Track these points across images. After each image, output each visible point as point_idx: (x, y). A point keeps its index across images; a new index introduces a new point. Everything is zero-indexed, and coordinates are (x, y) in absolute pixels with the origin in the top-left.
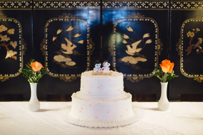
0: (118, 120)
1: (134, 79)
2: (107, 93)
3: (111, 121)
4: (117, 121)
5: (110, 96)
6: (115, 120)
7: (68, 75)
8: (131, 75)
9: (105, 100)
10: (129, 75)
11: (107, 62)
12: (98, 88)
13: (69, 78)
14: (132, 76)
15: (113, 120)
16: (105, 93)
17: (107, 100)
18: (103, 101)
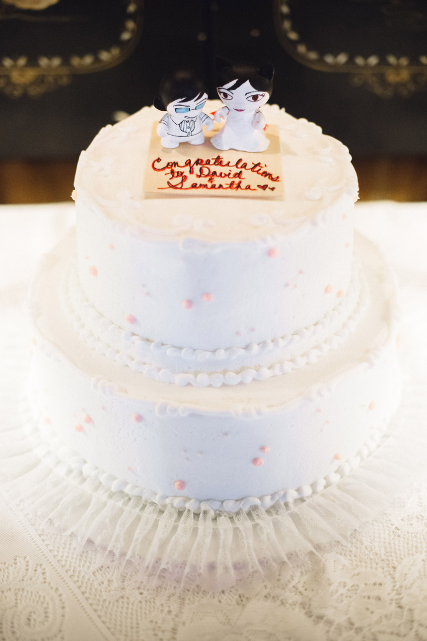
0: (313, 486)
1: (392, 77)
2: (253, 330)
3: (273, 496)
4: (307, 491)
5: (271, 345)
6: (298, 490)
7: (22, 61)
8: (373, 60)
9: (238, 379)
10: (366, 57)
11: (247, 86)
12: (190, 303)
13: (30, 74)
14: (379, 64)
15: (285, 495)
16: (238, 333)
17: (250, 375)
18: (224, 385)
